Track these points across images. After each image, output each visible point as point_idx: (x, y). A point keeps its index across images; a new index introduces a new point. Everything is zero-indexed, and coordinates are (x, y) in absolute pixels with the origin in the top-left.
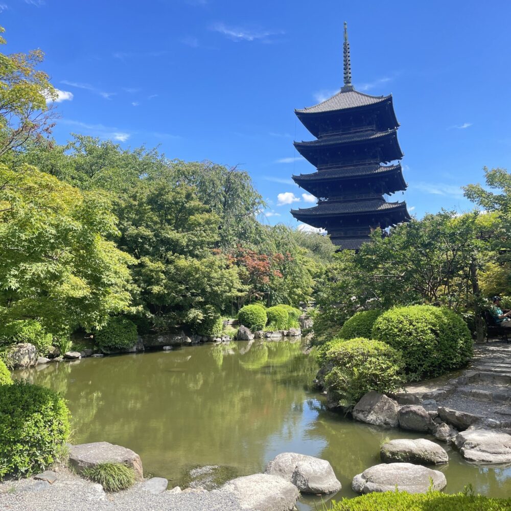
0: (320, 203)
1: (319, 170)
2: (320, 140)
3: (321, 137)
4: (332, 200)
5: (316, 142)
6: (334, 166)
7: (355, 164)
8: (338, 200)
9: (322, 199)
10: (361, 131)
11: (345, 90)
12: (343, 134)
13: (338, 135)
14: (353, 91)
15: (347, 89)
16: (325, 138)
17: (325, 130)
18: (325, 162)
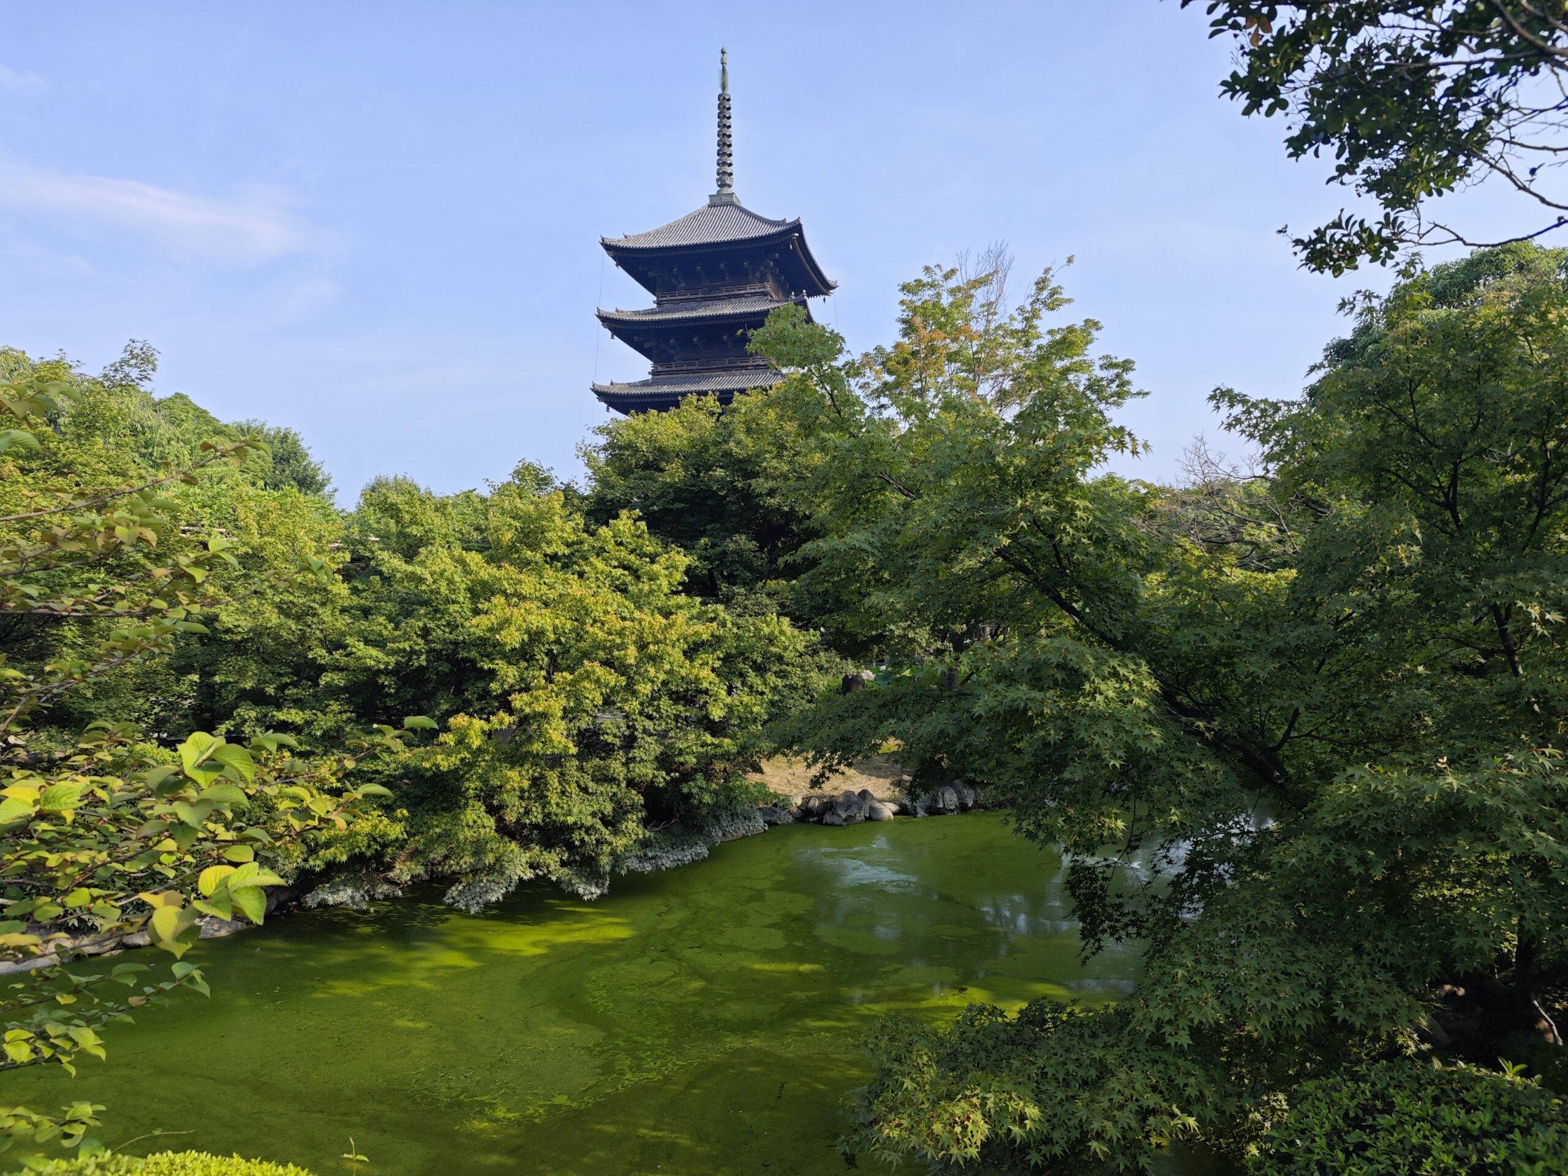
6: (685, 367)
7: (727, 364)
10: (742, 296)
11: (717, 201)
12: (705, 299)
13: (695, 300)
14: (732, 204)
15: (722, 201)
16: (669, 306)
17: (670, 289)
18: (667, 359)
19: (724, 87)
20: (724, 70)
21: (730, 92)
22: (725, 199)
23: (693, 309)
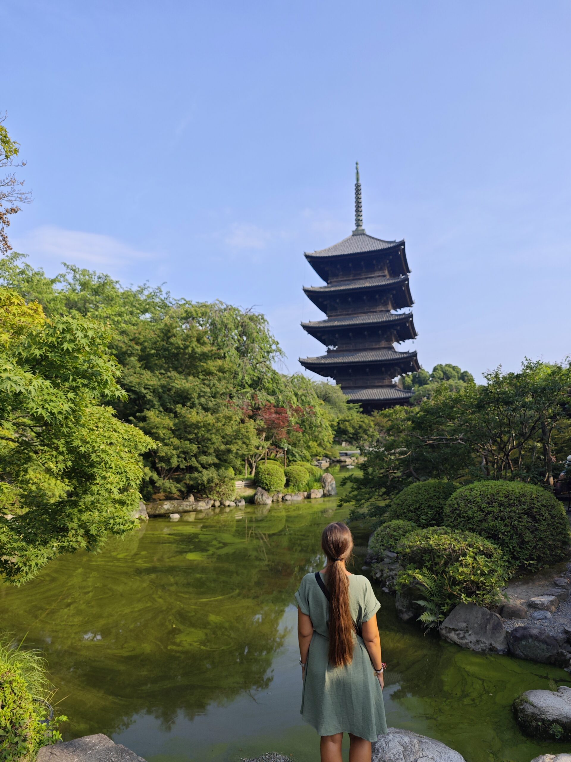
0: (329, 351)
1: (329, 317)
2: (330, 285)
3: (331, 283)
4: (341, 349)
5: (325, 287)
6: (344, 313)
7: (366, 311)
8: (347, 348)
9: (331, 347)
10: (373, 277)
11: (356, 233)
12: (354, 280)
13: (348, 280)
14: (364, 234)
15: (358, 233)
16: (335, 284)
17: (335, 275)
18: (334, 309)
19: (358, 180)
20: (357, 173)
21: (361, 182)
22: (360, 232)
23: (348, 284)
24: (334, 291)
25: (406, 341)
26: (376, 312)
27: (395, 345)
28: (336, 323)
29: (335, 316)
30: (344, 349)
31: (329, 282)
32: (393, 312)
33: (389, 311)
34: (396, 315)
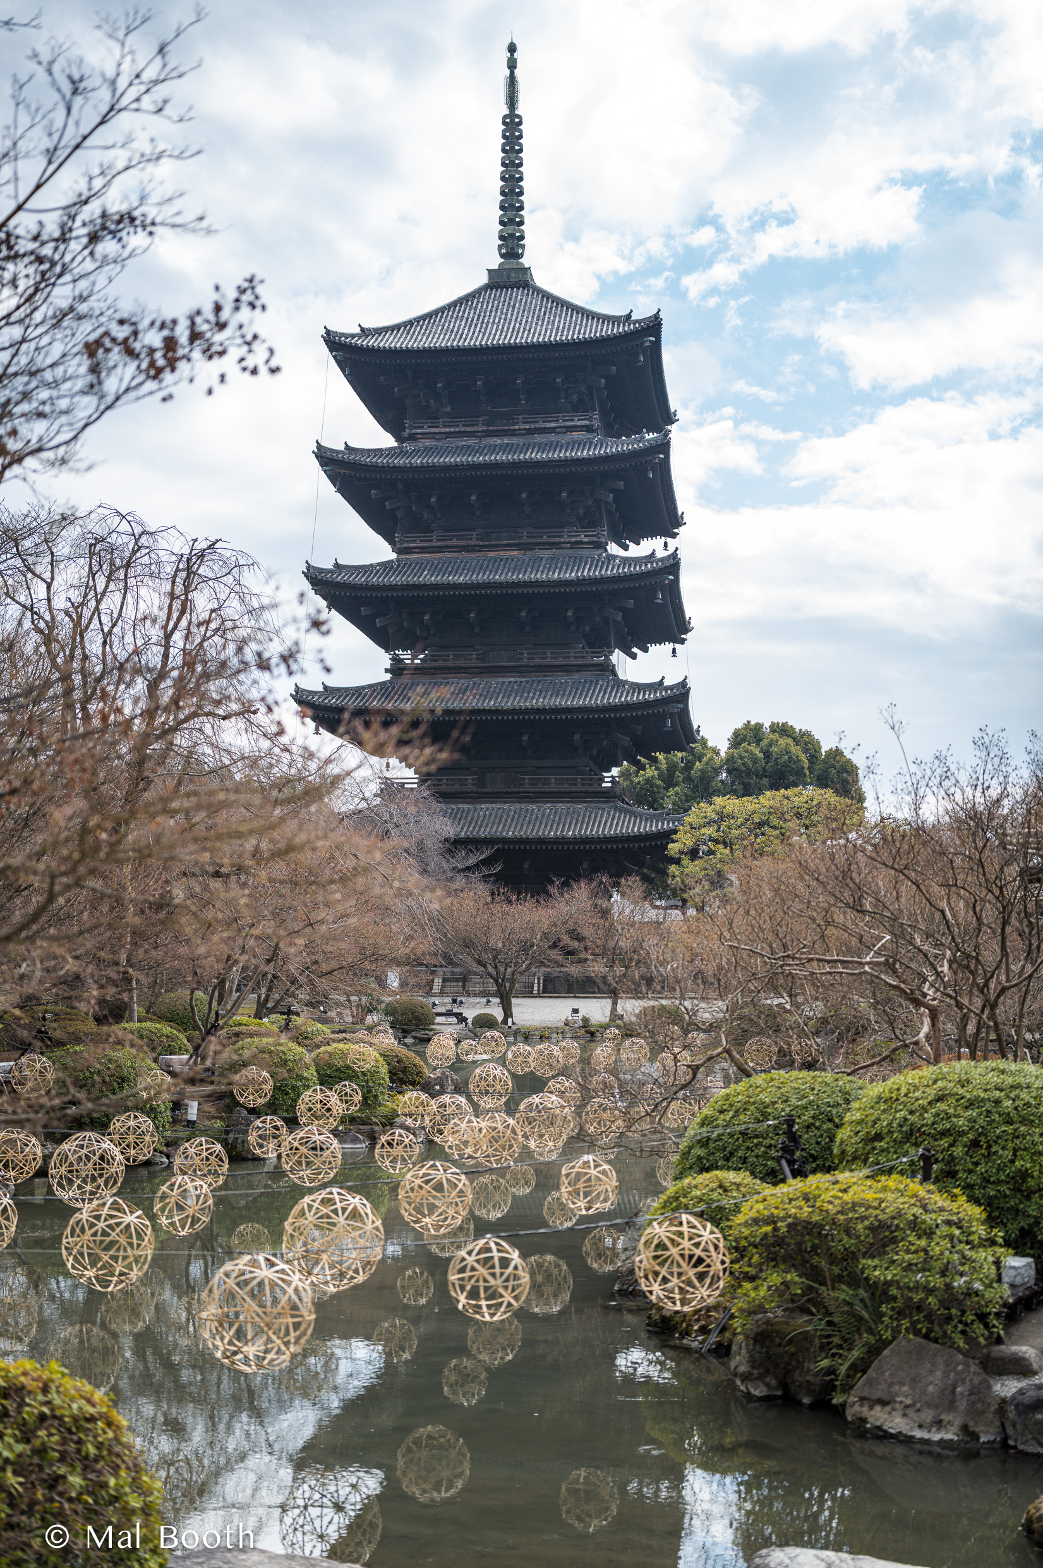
0: (397, 669)
1: (399, 552)
2: (405, 446)
4: (440, 664)
5: (390, 452)
6: (454, 542)
7: (525, 540)
8: (460, 663)
9: (406, 656)
10: (553, 431)
14: (527, 284)
15: (510, 280)
16: (428, 443)
17: (429, 415)
18: (420, 527)
24: (422, 468)
25: (653, 648)
26: (557, 546)
27: (617, 657)
28: (427, 578)
29: (423, 550)
30: (450, 664)
31: (405, 434)
32: (613, 549)
33: (603, 546)
34: (626, 561)
